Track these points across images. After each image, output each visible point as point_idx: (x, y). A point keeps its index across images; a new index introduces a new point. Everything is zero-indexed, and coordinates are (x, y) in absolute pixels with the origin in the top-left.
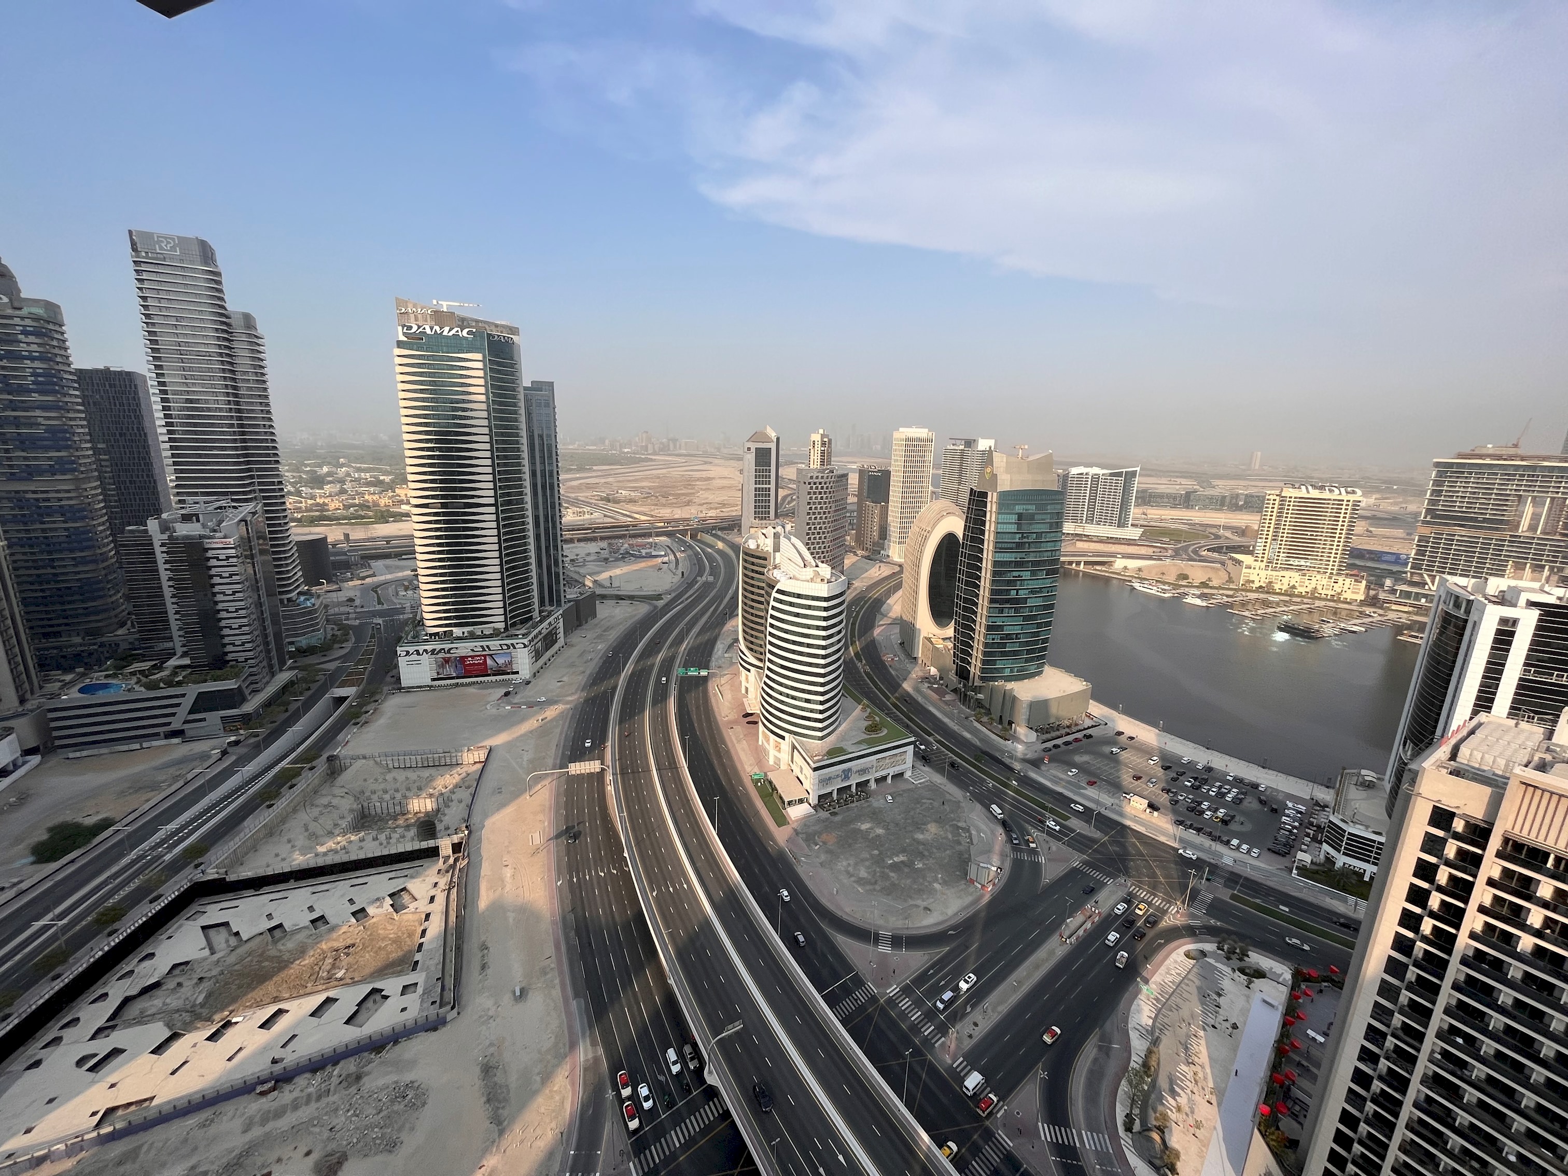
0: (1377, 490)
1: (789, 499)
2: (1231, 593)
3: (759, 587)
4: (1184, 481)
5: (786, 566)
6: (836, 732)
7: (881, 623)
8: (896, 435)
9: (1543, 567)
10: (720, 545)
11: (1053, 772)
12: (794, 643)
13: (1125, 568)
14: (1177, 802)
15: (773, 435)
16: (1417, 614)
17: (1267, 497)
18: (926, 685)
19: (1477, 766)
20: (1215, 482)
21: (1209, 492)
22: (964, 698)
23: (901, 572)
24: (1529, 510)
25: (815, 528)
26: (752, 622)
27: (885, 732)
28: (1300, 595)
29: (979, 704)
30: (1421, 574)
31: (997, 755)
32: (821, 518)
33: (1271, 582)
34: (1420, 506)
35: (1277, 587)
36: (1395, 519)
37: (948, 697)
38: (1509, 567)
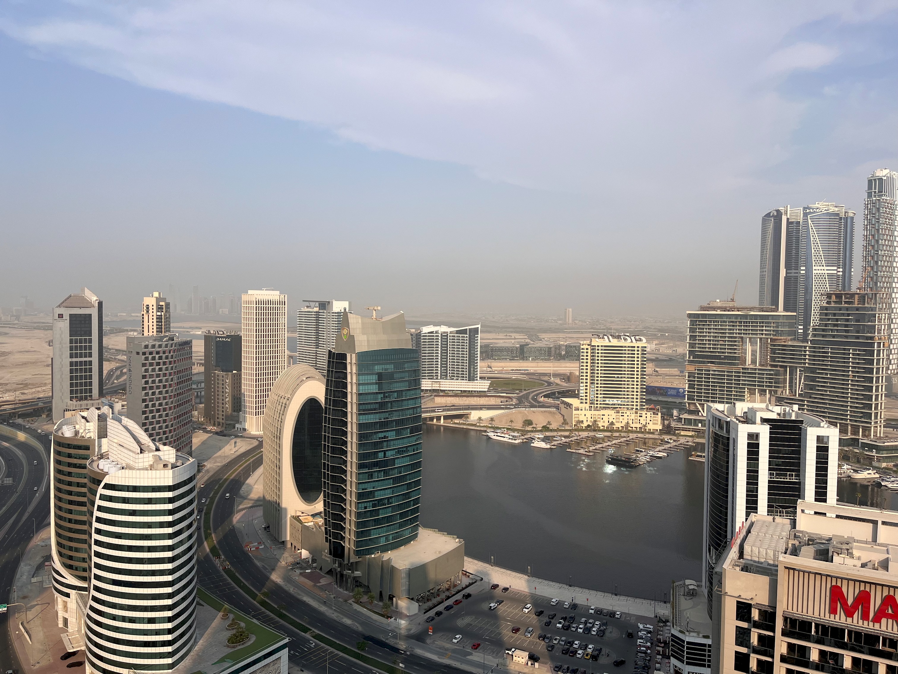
0: (657, 338)
1: (118, 372)
2: (567, 434)
3: (78, 485)
4: (517, 336)
5: (116, 454)
6: (192, 653)
7: (241, 507)
8: (244, 298)
9: (765, 391)
10: (21, 436)
11: (439, 643)
12: (130, 549)
13: (480, 419)
14: (553, 647)
15: (94, 299)
16: (698, 437)
17: (582, 347)
18: (298, 571)
19: (757, 559)
20: (542, 336)
21: (538, 344)
22: (341, 579)
23: (261, 445)
24: (749, 348)
25: (154, 405)
26: (70, 530)
27: (253, 639)
28: (618, 430)
29: (357, 582)
30: (695, 404)
31: (382, 638)
32: (160, 393)
33: (595, 421)
34: (684, 349)
35: (600, 424)
36: (671, 360)
37: (323, 582)
38: (746, 392)
